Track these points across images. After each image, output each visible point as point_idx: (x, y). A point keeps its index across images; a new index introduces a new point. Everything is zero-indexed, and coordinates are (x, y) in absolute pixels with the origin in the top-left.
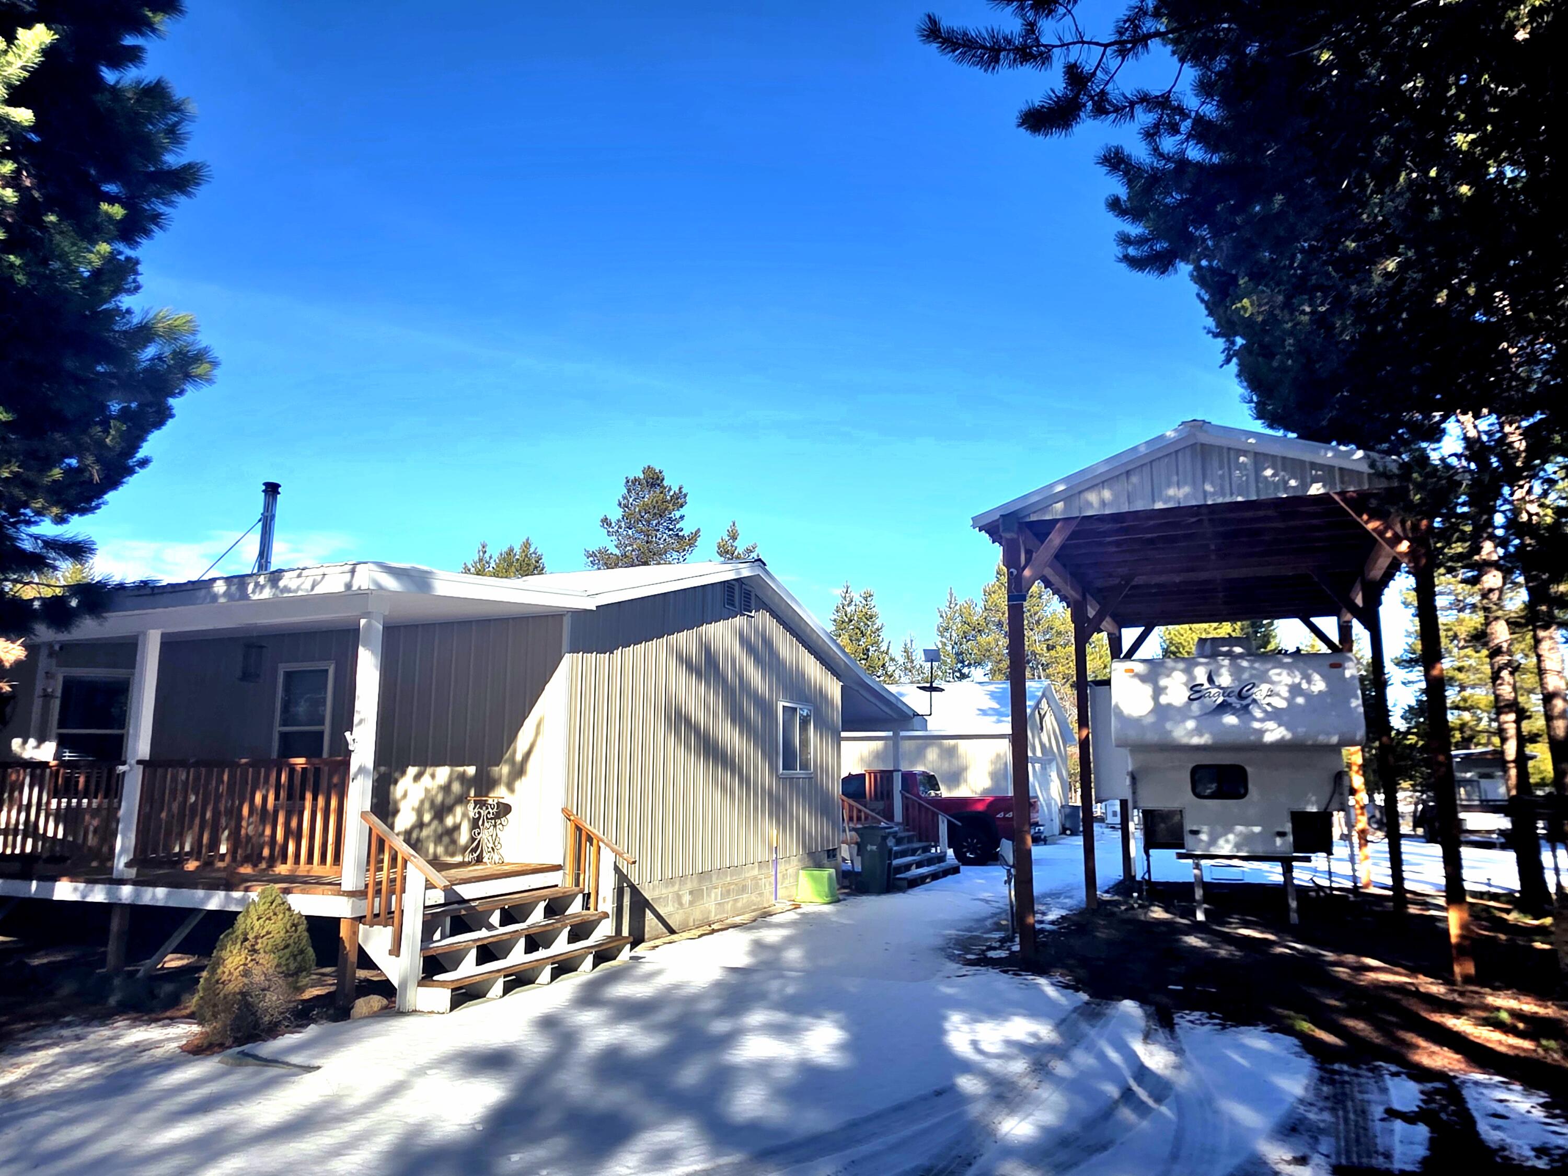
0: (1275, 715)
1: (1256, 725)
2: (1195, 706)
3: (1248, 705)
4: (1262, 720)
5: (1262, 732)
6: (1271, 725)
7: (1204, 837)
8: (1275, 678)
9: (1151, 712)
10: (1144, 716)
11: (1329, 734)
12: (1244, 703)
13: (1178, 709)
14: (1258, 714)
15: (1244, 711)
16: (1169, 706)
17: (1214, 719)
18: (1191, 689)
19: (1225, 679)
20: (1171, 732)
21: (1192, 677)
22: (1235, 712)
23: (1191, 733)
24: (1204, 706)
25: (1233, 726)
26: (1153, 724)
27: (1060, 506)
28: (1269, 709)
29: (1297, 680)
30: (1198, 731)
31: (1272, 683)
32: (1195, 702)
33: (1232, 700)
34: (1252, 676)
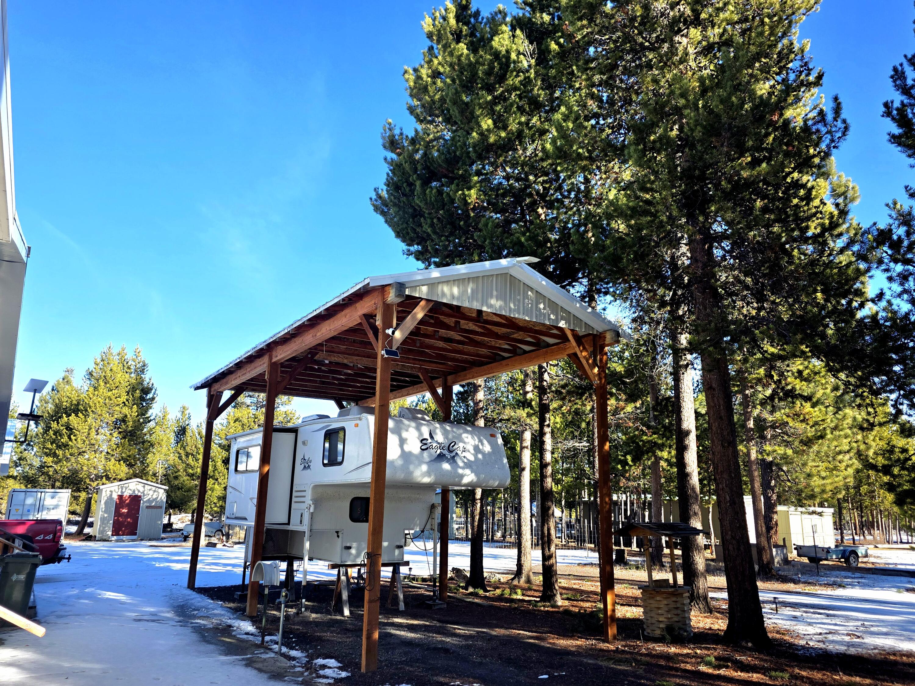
0: (468, 465)
1: (460, 471)
2: (425, 454)
3: (454, 457)
4: (463, 468)
5: (462, 476)
6: (467, 471)
7: (353, 551)
8: (466, 440)
9: (400, 457)
10: (396, 460)
11: (494, 480)
12: (452, 455)
13: (416, 456)
14: (461, 464)
15: (453, 460)
16: (410, 453)
17: (436, 465)
18: (421, 441)
19: (439, 437)
20: (412, 472)
21: (421, 434)
22: (448, 461)
23: (424, 475)
24: (430, 455)
25: (448, 471)
26: (402, 465)
27: (424, 289)
28: (466, 461)
29: (477, 443)
30: (428, 474)
31: (465, 443)
32: (425, 451)
33: (445, 452)
34: (454, 437)
